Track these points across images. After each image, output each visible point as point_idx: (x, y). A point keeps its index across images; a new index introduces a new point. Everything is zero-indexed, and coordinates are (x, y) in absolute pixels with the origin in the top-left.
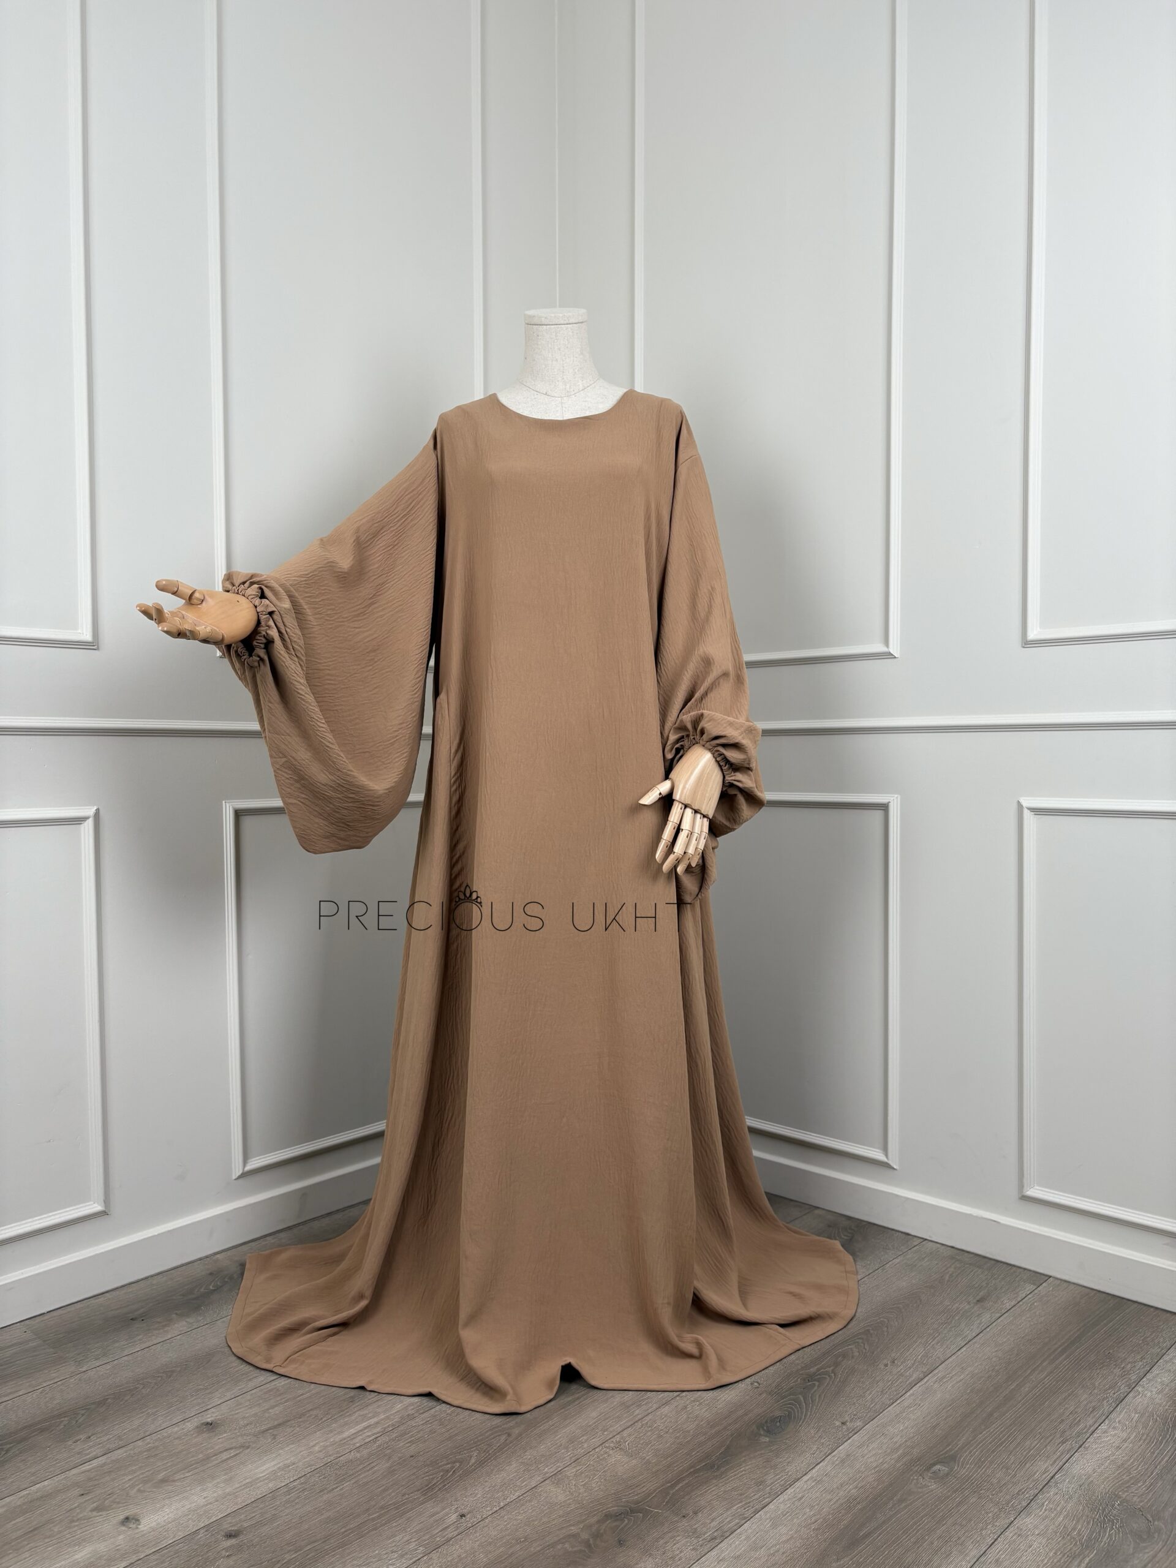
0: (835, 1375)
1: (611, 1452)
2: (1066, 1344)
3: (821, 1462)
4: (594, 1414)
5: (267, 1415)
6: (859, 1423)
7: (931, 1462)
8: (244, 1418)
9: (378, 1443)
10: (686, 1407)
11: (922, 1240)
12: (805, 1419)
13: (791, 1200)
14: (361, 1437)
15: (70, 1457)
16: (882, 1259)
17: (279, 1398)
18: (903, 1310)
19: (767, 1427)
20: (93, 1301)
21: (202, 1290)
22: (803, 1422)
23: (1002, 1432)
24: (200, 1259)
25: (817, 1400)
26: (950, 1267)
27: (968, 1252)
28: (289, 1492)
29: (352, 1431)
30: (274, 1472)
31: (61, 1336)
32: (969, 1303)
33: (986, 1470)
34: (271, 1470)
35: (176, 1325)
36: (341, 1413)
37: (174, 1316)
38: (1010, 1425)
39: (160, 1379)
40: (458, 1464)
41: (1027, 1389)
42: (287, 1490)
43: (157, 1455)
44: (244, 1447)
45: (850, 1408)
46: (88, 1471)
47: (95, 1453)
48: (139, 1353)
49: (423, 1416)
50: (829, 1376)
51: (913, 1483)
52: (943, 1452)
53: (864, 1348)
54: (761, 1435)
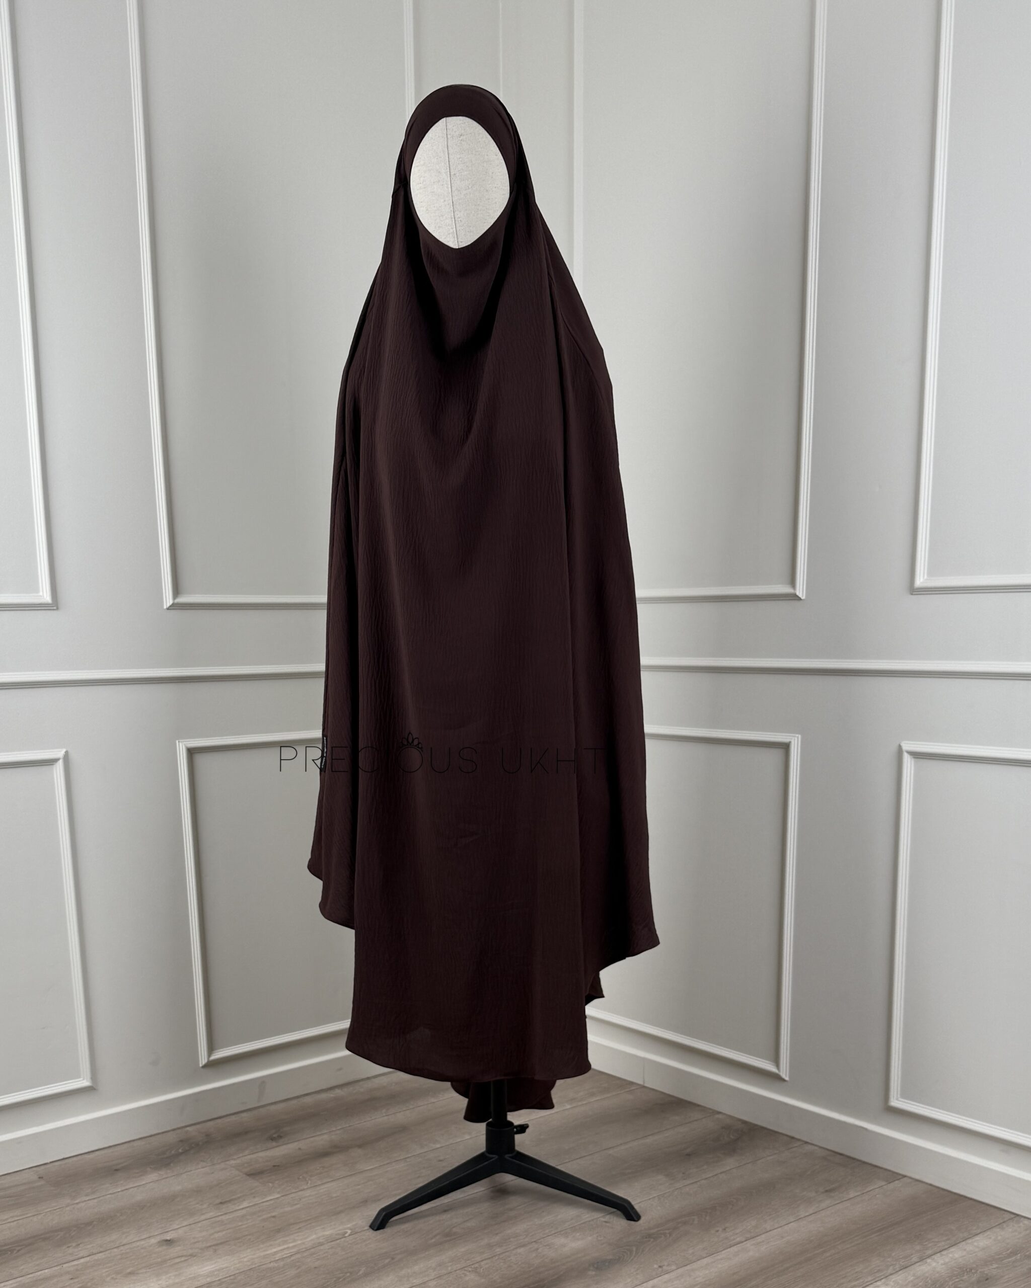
1: (468, 1273)
4: (463, 1250)
5: (212, 1237)
8: (194, 1238)
9: (292, 1258)
10: (537, 1249)
11: (804, 1143)
12: (630, 1262)
13: (699, 1106)
14: (280, 1254)
15: (64, 1256)
16: (758, 1155)
17: (222, 1227)
19: (597, 1265)
20: (86, 1156)
21: (173, 1152)
22: (627, 1264)
24: (174, 1130)
25: (647, 1250)
26: (819, 1164)
27: (841, 1155)
28: (220, 1284)
29: (275, 1250)
30: (213, 1271)
31: (59, 1179)
32: (817, 1192)
34: (210, 1270)
35: (149, 1176)
37: (149, 1169)
39: (134, 1210)
40: (348, 1274)
41: (829, 1254)
42: (219, 1282)
43: (127, 1258)
44: (192, 1256)
45: (671, 1258)
46: (77, 1265)
47: (81, 1255)
48: (120, 1193)
49: (329, 1244)
50: (665, 1236)
54: (590, 1270)
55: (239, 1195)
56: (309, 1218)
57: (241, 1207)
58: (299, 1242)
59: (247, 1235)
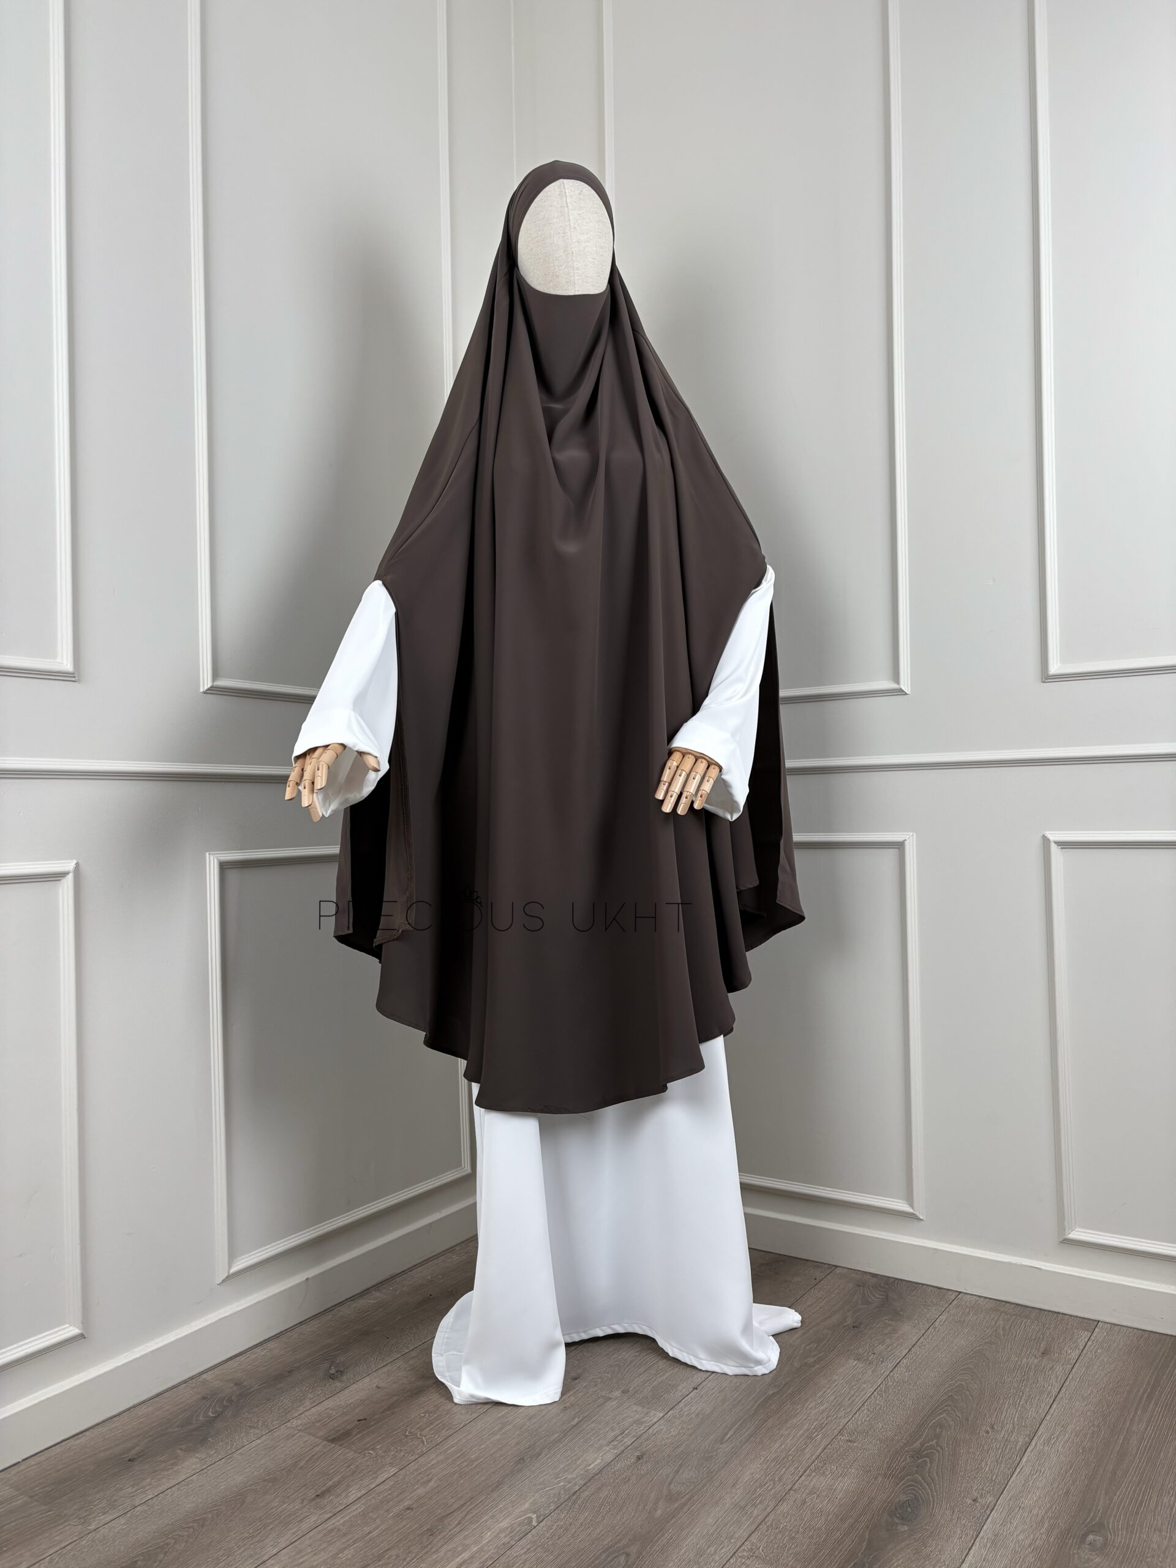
0: (941, 1449)
1: (748, 1562)
2: (1149, 1390)
3: (972, 1546)
4: (710, 1520)
5: (338, 1561)
6: (990, 1499)
7: (1082, 1533)
10: (804, 1502)
11: (957, 1293)
12: (933, 1501)
13: (808, 1260)
16: (928, 1316)
17: (344, 1540)
18: (975, 1371)
19: (899, 1514)
20: (72, 1442)
21: (201, 1418)
22: (933, 1505)
23: (1135, 1491)
24: (185, 1382)
25: (936, 1477)
26: (998, 1319)
27: (1007, 1302)
31: (49, 1489)
32: (1035, 1356)
33: (1140, 1536)
35: (187, 1463)
36: (426, 1550)
37: (179, 1451)
38: (1139, 1483)
39: (191, 1530)
41: (1135, 1442)
45: (974, 1482)
48: (154, 1500)
49: (521, 1543)
50: (938, 1451)
51: (1076, 1558)
52: (1089, 1519)
53: (957, 1416)
54: (896, 1523)
55: (336, 1479)
56: (461, 1503)
57: (352, 1498)
58: (474, 1549)
59: (388, 1550)
